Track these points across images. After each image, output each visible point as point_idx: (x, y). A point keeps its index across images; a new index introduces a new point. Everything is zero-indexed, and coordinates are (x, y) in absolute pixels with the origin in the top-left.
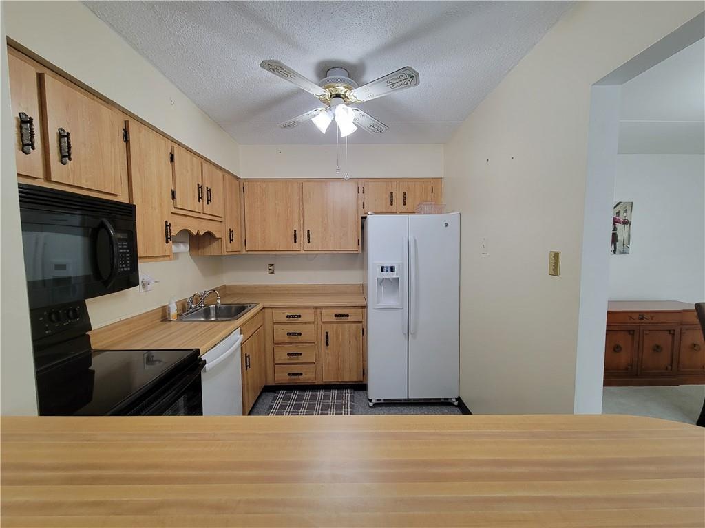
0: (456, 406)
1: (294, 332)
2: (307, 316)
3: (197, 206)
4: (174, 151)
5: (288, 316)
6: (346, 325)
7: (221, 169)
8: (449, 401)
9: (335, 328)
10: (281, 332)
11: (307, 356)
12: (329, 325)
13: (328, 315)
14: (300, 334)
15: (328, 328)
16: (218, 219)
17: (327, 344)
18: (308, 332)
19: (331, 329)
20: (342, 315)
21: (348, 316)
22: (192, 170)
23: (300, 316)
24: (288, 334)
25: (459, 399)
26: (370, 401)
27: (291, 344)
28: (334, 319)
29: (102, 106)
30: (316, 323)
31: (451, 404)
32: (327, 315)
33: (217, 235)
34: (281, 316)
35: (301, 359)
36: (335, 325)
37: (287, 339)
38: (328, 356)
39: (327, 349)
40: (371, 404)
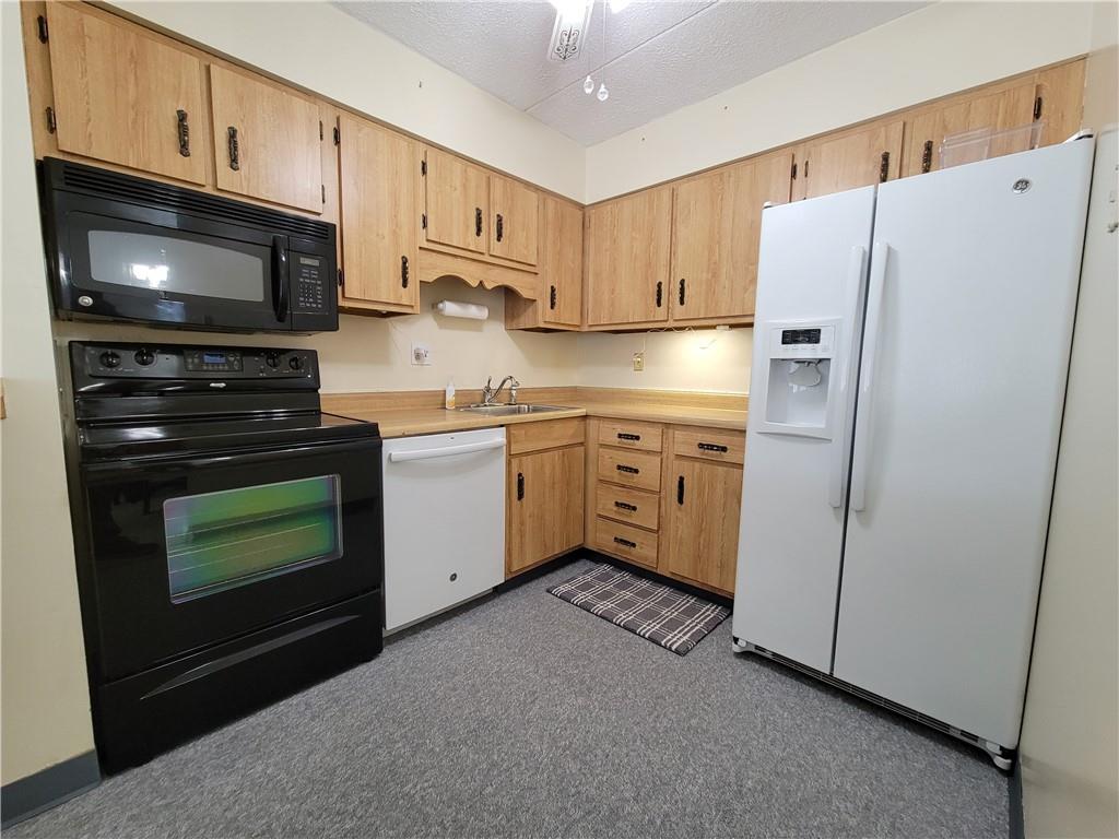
0: (1001, 771)
1: (629, 465)
2: (651, 439)
3: (473, 242)
4: (428, 157)
5: (620, 436)
6: (720, 468)
7: (537, 189)
8: (978, 745)
9: (697, 470)
10: (607, 463)
11: (646, 516)
12: (686, 463)
13: (685, 443)
14: (636, 471)
15: (686, 469)
16: (529, 269)
17: (681, 500)
18: (649, 470)
19: (690, 471)
20: (710, 447)
21: (724, 449)
22: (465, 186)
23: (637, 438)
24: (619, 467)
25: (1012, 754)
26: (736, 640)
27: (623, 486)
28: (697, 452)
29: (293, 98)
30: (664, 455)
31: (983, 757)
32: (683, 443)
33: (525, 293)
34: (609, 434)
35: (634, 518)
36: (697, 465)
37: (616, 476)
38: (680, 523)
39: (680, 509)
40: (736, 648)
